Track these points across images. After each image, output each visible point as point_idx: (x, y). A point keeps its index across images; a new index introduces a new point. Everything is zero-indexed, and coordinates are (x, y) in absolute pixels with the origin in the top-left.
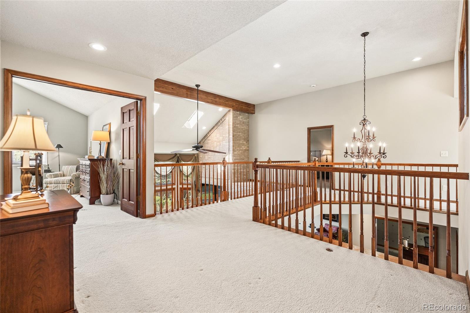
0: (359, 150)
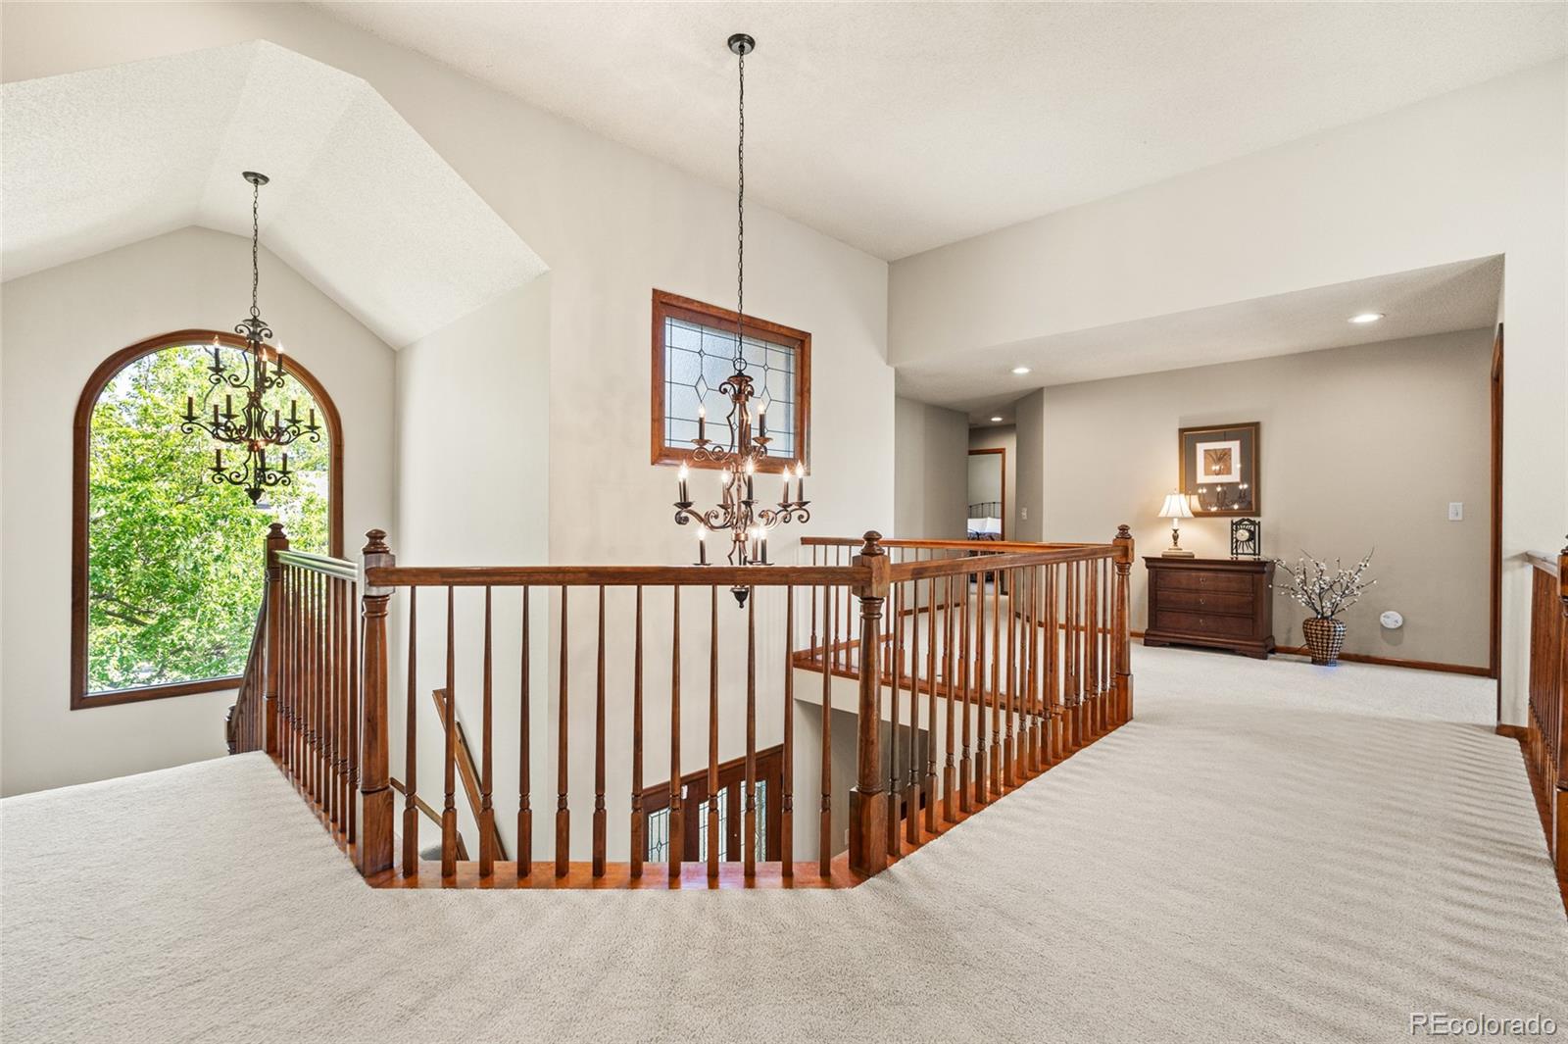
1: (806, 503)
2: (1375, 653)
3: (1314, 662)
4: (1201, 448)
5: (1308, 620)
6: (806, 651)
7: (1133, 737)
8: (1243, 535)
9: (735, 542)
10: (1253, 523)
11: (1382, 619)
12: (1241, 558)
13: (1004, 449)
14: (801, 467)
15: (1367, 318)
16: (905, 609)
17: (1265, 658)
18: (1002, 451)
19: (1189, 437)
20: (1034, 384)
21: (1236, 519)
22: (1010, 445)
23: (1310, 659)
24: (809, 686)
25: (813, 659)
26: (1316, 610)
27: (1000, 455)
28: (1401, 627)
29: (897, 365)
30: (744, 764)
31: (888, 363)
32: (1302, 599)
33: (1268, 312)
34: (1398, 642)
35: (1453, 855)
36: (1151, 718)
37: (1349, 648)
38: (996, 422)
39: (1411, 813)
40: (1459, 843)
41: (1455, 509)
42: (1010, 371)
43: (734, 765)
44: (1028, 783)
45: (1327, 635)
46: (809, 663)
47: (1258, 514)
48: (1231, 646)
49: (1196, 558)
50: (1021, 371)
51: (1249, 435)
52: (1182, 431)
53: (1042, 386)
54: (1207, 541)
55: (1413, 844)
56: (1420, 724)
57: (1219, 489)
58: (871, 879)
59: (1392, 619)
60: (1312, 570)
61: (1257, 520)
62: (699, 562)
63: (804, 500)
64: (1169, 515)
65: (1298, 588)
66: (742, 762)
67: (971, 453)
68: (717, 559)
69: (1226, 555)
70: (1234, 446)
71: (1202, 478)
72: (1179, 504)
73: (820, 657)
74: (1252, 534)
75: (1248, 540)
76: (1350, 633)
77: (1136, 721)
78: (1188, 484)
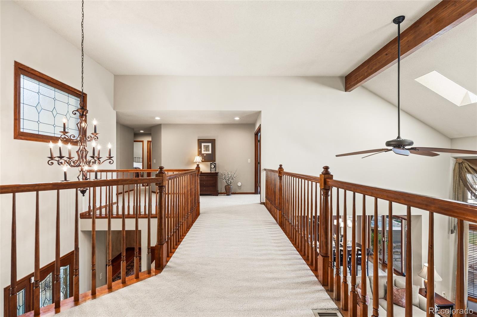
0: (94, 154)
1: (112, 157)
2: (237, 192)
3: (227, 195)
4: (203, 144)
5: (226, 186)
6: (86, 212)
7: (203, 218)
8: (213, 166)
9: (80, 172)
10: (215, 163)
11: (238, 184)
12: (212, 172)
13: (143, 141)
14: (110, 144)
15: (237, 119)
16: (119, 192)
17: (218, 196)
18: (142, 141)
19: (200, 141)
20: (159, 123)
21: (211, 163)
22: (146, 139)
23: (226, 195)
24: (86, 225)
25: (89, 214)
26: (227, 183)
27: (142, 143)
28: (241, 186)
29: (118, 111)
30: (54, 264)
31: (114, 109)
32: (225, 181)
33: (222, 114)
34: (240, 189)
35: (266, 226)
36: (204, 213)
37: (233, 192)
38: (142, 132)
39: (258, 221)
40: (266, 224)
41: (249, 161)
42: (154, 118)
43: (47, 267)
44: (187, 234)
45: (230, 188)
46: (88, 216)
47: (215, 161)
48: (211, 194)
49: (202, 172)
50: (158, 118)
51: (213, 142)
52: (198, 140)
53: (161, 123)
54: (205, 168)
55: (261, 226)
56: (249, 204)
57: (205, 155)
58: (164, 269)
59: (239, 184)
60: (226, 174)
61: (215, 162)
62: (64, 180)
63: (111, 156)
64: (197, 161)
65: (224, 178)
66: (54, 263)
67: (135, 141)
68: (72, 178)
69: (209, 171)
70: (210, 144)
71: (203, 152)
72: (198, 159)
73: (92, 213)
74: (215, 166)
75: (214, 167)
76: (233, 188)
77: (202, 214)
78: (200, 153)
